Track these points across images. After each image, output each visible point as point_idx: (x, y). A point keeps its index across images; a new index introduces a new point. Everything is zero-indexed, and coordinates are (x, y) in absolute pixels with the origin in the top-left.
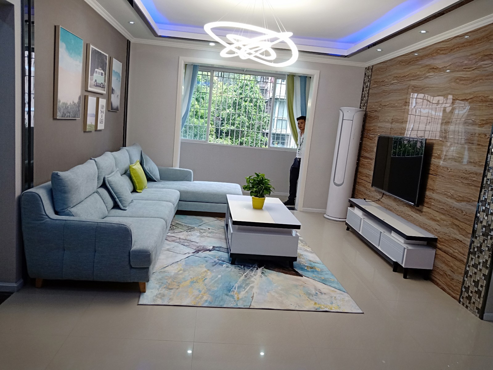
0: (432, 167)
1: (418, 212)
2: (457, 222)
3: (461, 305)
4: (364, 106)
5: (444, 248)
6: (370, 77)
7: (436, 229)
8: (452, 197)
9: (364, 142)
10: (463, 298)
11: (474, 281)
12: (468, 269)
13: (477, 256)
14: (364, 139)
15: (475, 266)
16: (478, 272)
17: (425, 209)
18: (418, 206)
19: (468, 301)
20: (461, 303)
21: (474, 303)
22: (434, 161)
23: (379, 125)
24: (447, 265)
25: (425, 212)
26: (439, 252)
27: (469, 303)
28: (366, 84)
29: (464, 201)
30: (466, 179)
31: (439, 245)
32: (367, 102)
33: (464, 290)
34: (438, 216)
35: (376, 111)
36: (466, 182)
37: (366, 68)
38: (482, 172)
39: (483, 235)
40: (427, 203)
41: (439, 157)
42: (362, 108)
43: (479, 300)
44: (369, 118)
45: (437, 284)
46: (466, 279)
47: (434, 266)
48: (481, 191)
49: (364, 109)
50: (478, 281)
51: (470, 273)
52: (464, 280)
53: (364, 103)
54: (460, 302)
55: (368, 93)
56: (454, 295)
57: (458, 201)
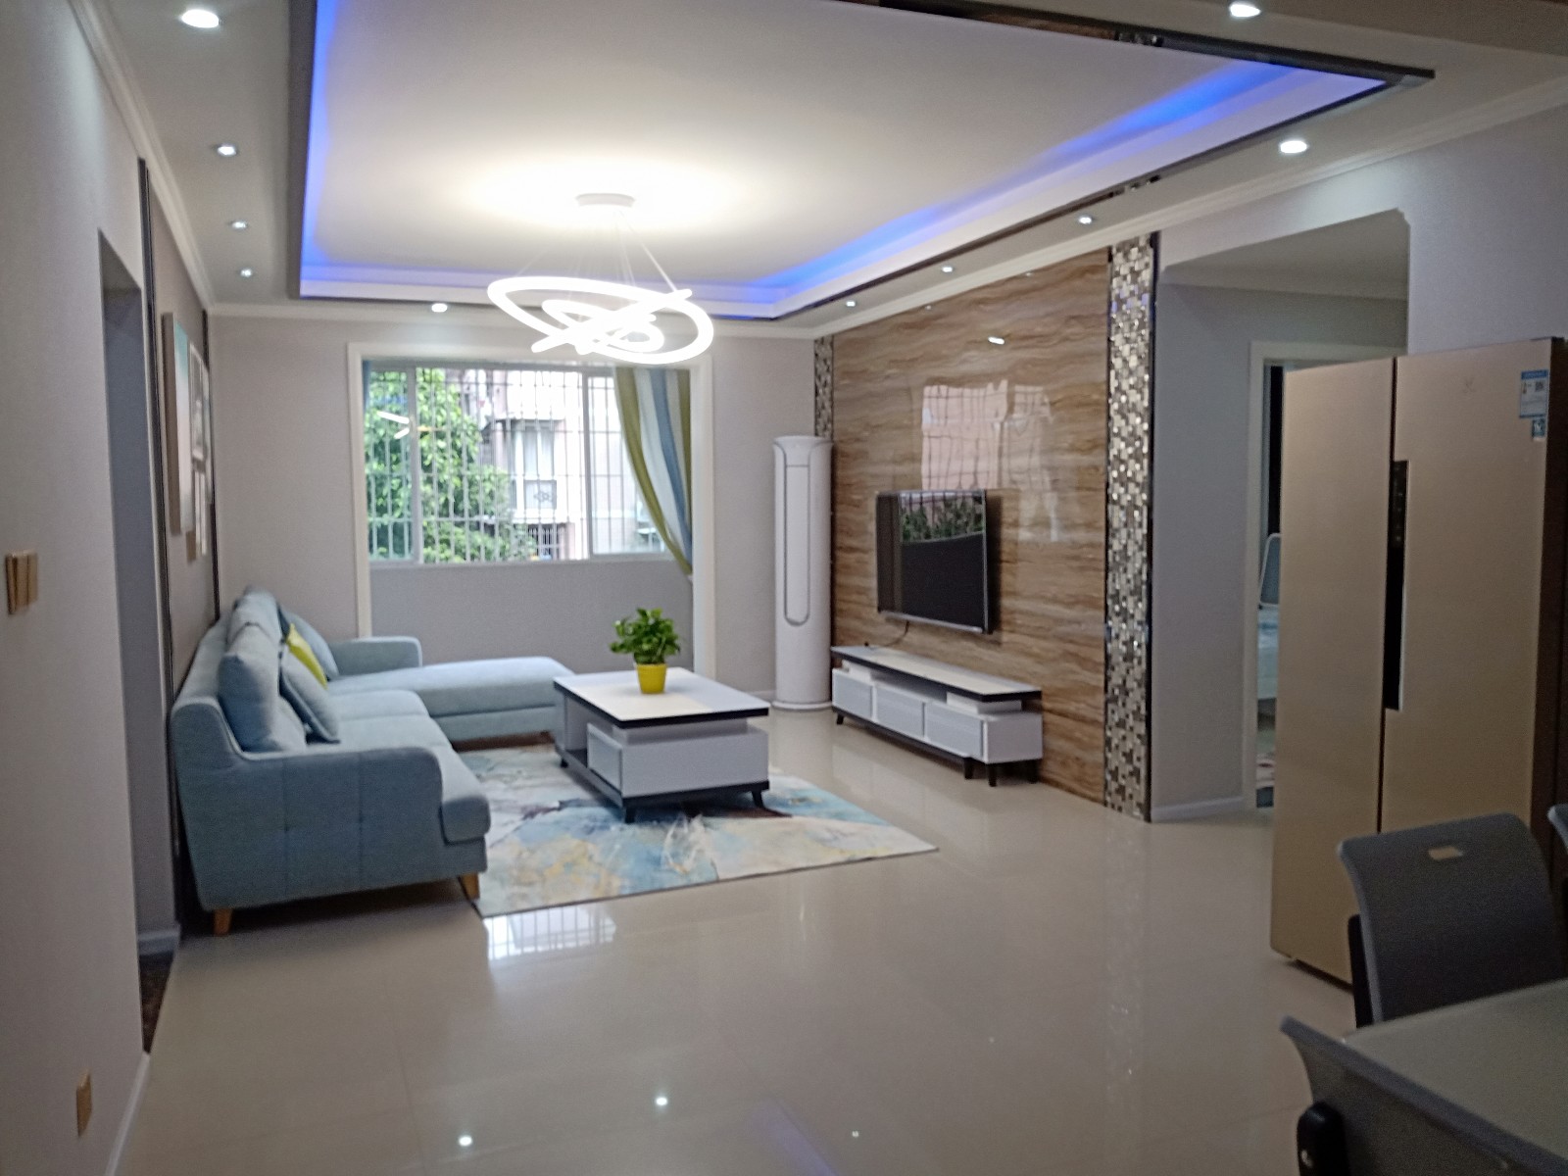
0: (1006, 548)
1: (992, 646)
2: (1071, 648)
3: (1109, 809)
4: (825, 429)
5: (1058, 706)
6: (829, 363)
7: (1035, 673)
8: (1055, 600)
9: (839, 515)
10: (1110, 794)
11: (1124, 754)
12: (1109, 733)
13: (1120, 703)
14: (839, 507)
15: (1121, 724)
16: (1129, 735)
17: (1005, 637)
18: (990, 632)
19: (1120, 798)
20: (1109, 806)
21: (1131, 796)
22: (1006, 532)
23: (872, 470)
24: (1070, 738)
25: (1007, 643)
26: (1050, 717)
27: (1124, 799)
28: (823, 379)
29: (1077, 602)
30: (1076, 558)
31: (1047, 704)
32: (831, 420)
33: (1109, 777)
34: (1036, 645)
35: (858, 440)
36: (1075, 564)
37: (816, 341)
38: (1103, 540)
39: (1125, 660)
40: (1009, 623)
41: (1016, 524)
42: (820, 434)
43: (1137, 787)
44: (842, 456)
45: (1057, 785)
46: (1109, 755)
47: (1045, 749)
48: (1106, 577)
49: (828, 437)
50: (1131, 751)
51: (1115, 742)
52: (1106, 759)
53: (824, 423)
54: (1105, 804)
55: (832, 399)
56: (1092, 795)
57: (1069, 605)
